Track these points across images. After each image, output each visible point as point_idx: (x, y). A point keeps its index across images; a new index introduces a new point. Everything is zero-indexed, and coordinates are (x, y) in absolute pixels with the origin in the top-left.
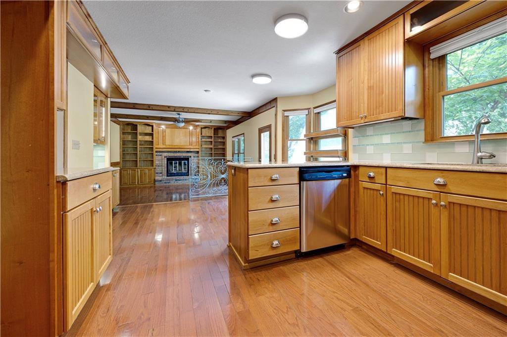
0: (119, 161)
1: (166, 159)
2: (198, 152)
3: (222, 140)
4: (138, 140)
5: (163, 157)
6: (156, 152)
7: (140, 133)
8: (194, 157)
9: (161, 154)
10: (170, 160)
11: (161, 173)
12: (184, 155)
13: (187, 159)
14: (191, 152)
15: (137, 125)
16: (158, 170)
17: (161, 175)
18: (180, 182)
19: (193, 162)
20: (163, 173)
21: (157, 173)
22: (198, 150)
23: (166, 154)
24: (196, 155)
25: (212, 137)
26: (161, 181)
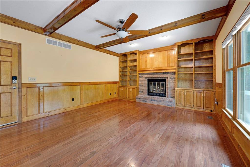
0: (118, 81)
1: (146, 80)
2: (174, 73)
3: (210, 56)
4: (128, 66)
5: (144, 78)
6: (139, 74)
7: (129, 60)
8: (171, 78)
9: (142, 76)
10: (150, 81)
11: (142, 92)
12: (161, 77)
13: (164, 80)
14: (168, 73)
15: (127, 55)
16: (141, 89)
17: (142, 93)
18: (155, 102)
19: (170, 84)
20: (144, 92)
21: (140, 92)
22: (174, 71)
23: (146, 76)
24: (173, 76)
25: (192, 54)
26: (140, 99)
